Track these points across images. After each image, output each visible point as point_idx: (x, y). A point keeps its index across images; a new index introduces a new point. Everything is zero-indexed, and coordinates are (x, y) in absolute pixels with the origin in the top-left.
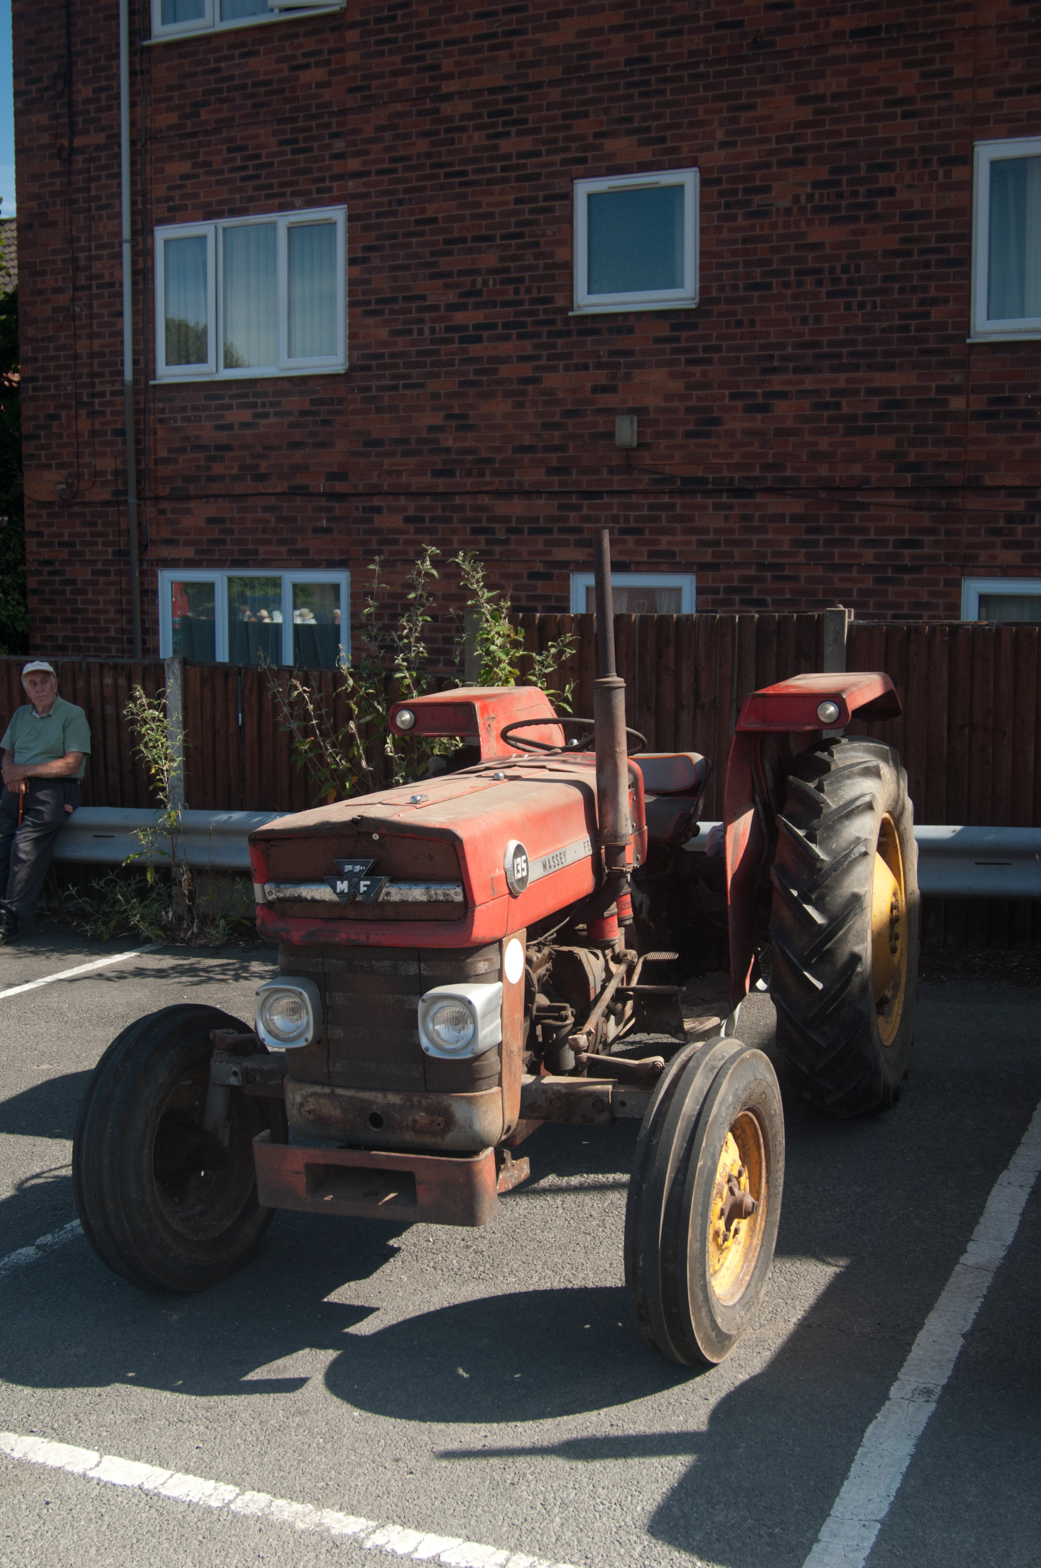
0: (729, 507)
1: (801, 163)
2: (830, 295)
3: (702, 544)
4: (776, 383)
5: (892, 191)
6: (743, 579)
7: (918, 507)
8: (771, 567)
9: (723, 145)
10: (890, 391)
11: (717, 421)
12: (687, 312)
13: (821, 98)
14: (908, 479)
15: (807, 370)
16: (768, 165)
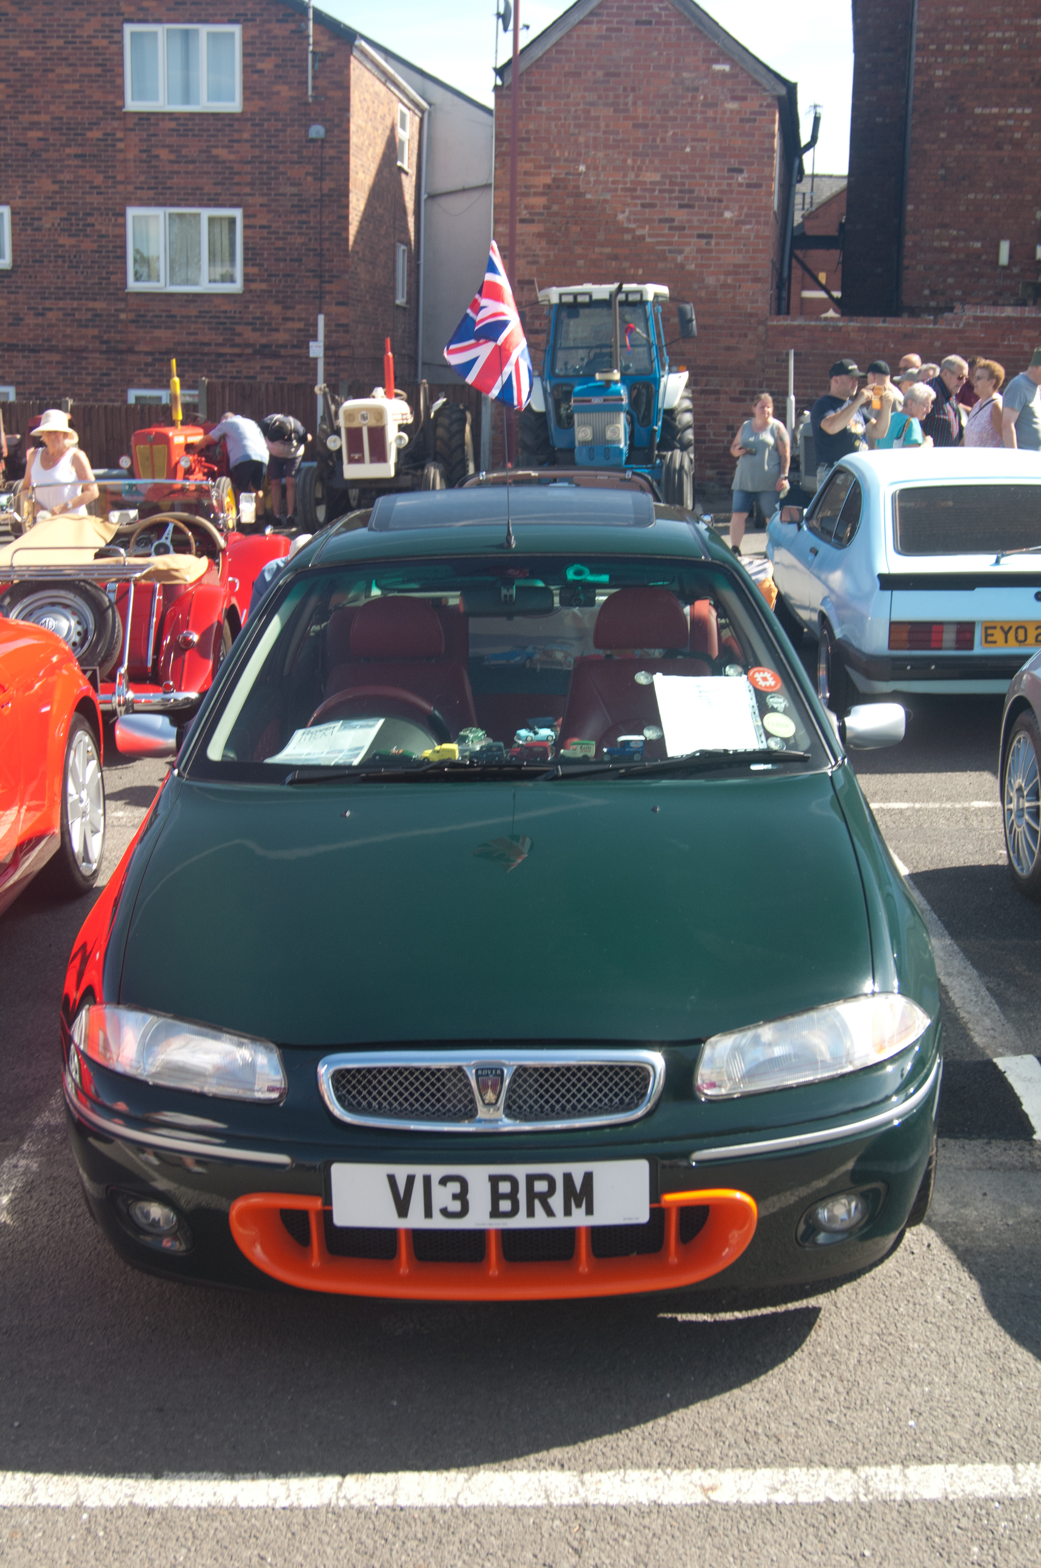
0: (28, 357)
1: (55, 209)
2: (69, 267)
3: (17, 373)
4: (47, 304)
5: (93, 225)
6: (36, 389)
7: (108, 359)
8: (48, 384)
9: (21, 198)
10: (95, 310)
11: (22, 319)
12: (7, 271)
13: (62, 182)
14: (104, 347)
15: (60, 299)
16: (40, 208)
